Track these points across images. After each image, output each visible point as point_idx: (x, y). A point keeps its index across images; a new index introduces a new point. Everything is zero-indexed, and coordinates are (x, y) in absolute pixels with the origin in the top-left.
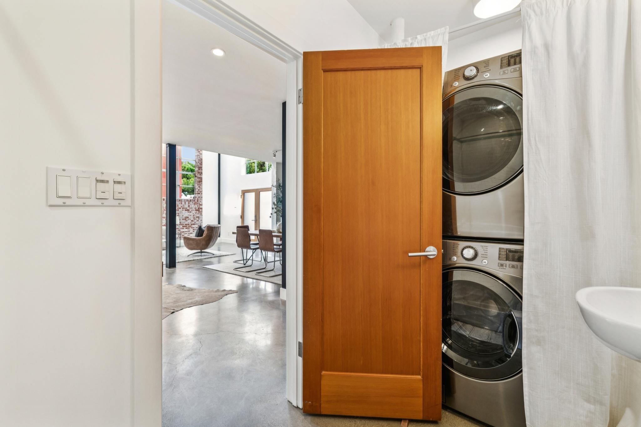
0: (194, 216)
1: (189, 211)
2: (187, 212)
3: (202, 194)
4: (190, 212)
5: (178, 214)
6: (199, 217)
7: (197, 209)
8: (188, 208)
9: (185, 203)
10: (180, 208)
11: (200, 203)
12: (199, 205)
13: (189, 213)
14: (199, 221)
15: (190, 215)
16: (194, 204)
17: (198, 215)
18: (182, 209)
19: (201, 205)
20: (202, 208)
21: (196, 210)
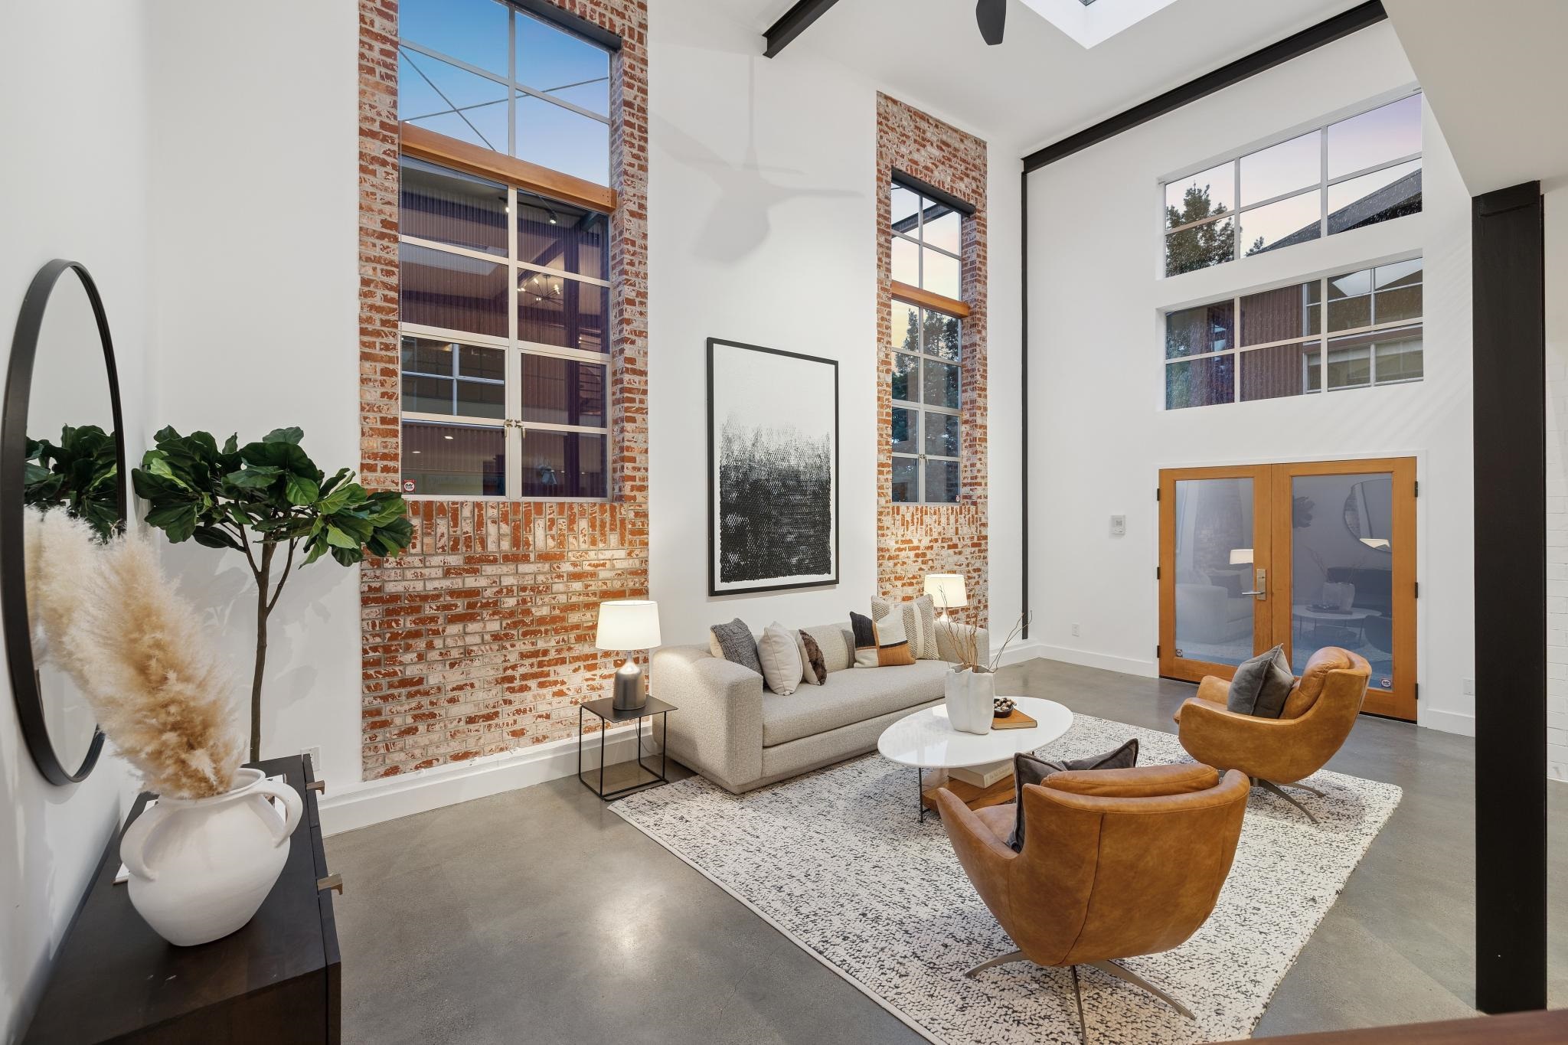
0: (968, 565)
1: (957, 550)
2: (951, 551)
3: (986, 484)
4: (960, 553)
5: (932, 560)
6: (979, 570)
7: (975, 541)
8: (955, 540)
9: (948, 519)
10: (936, 540)
11: (983, 521)
12: (980, 525)
13: (956, 558)
14: (981, 582)
15: (960, 565)
16: (969, 524)
17: (977, 565)
18: (940, 541)
19: (984, 525)
20: (985, 538)
21: (974, 545)
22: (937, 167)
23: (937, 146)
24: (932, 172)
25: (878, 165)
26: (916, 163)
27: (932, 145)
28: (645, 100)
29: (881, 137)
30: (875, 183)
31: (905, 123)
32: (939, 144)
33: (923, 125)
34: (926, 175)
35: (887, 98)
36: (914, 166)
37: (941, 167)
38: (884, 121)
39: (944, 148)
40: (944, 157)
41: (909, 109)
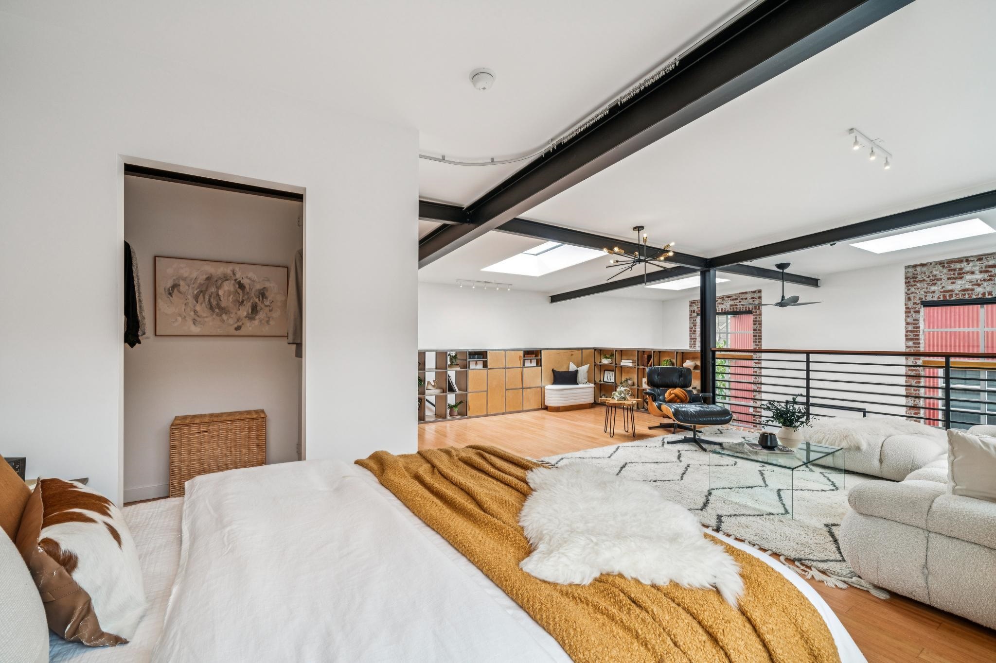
22: (979, 285)
23: (981, 272)
24: (973, 290)
25: (906, 304)
26: (951, 291)
27: (973, 273)
28: (761, 327)
29: (909, 290)
30: (904, 315)
31: (935, 273)
32: (984, 269)
33: (958, 266)
34: (965, 295)
35: (914, 266)
36: (947, 295)
37: (986, 284)
38: (911, 281)
39: (990, 269)
40: (990, 276)
41: (941, 263)
